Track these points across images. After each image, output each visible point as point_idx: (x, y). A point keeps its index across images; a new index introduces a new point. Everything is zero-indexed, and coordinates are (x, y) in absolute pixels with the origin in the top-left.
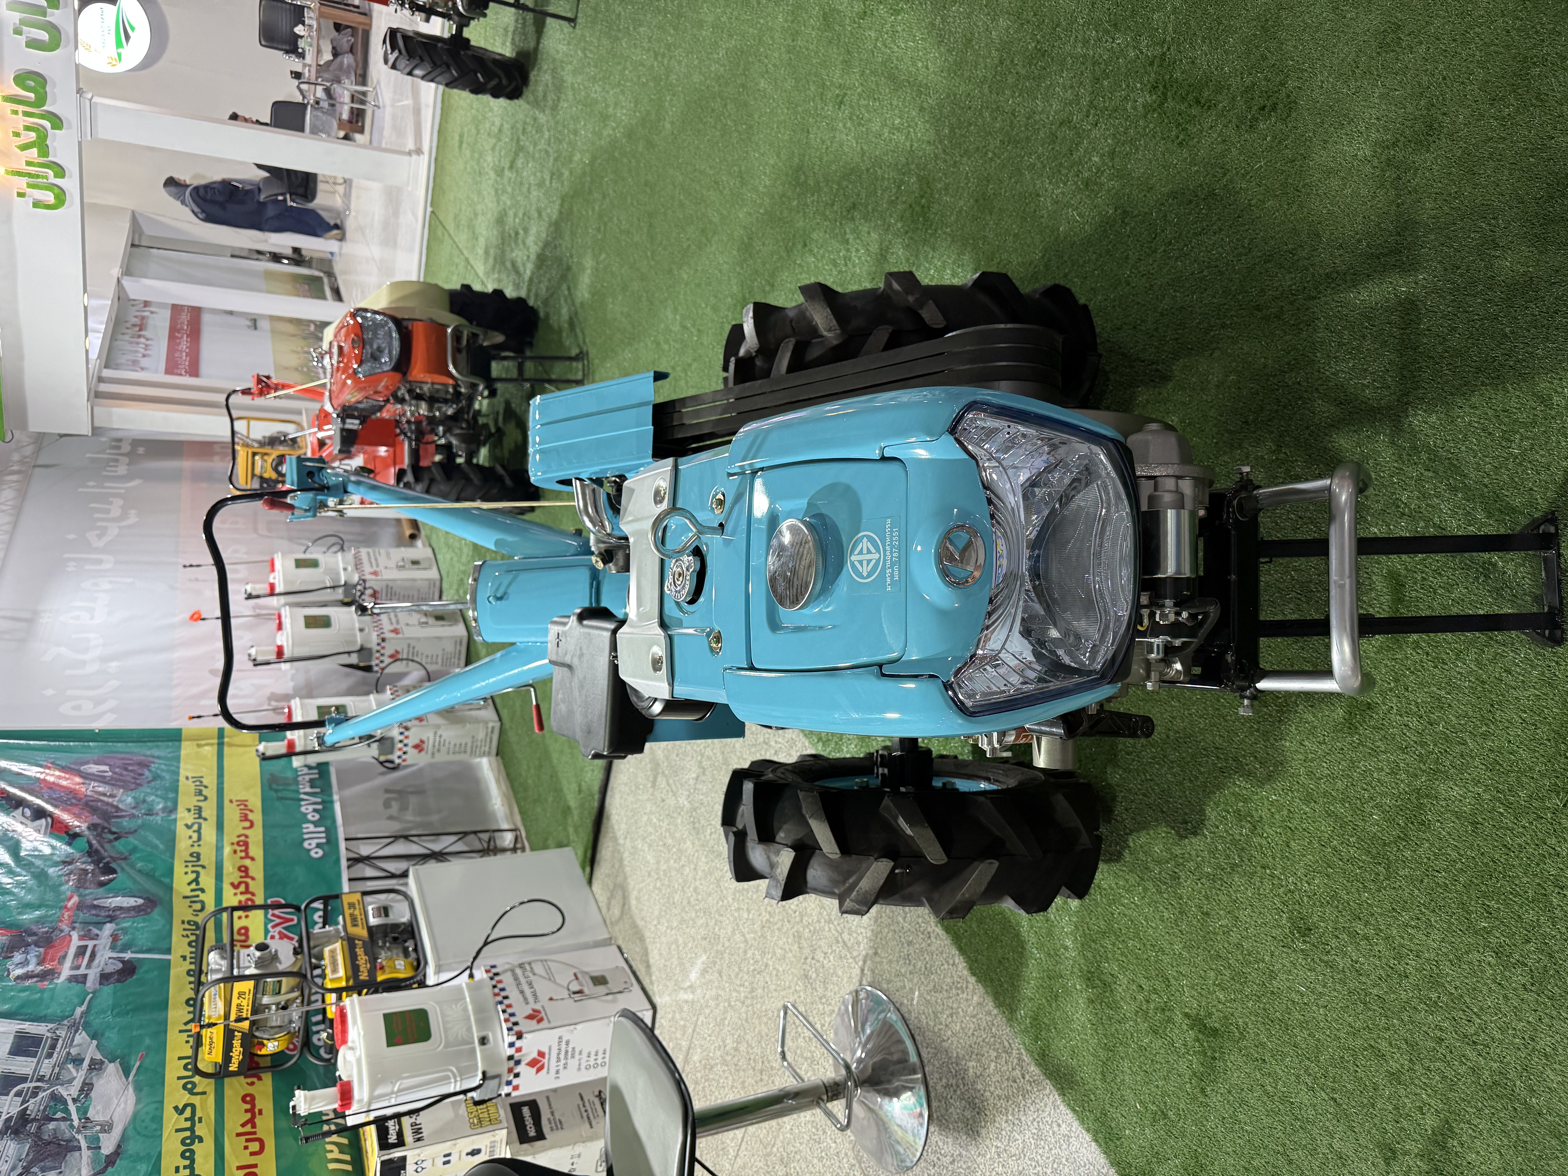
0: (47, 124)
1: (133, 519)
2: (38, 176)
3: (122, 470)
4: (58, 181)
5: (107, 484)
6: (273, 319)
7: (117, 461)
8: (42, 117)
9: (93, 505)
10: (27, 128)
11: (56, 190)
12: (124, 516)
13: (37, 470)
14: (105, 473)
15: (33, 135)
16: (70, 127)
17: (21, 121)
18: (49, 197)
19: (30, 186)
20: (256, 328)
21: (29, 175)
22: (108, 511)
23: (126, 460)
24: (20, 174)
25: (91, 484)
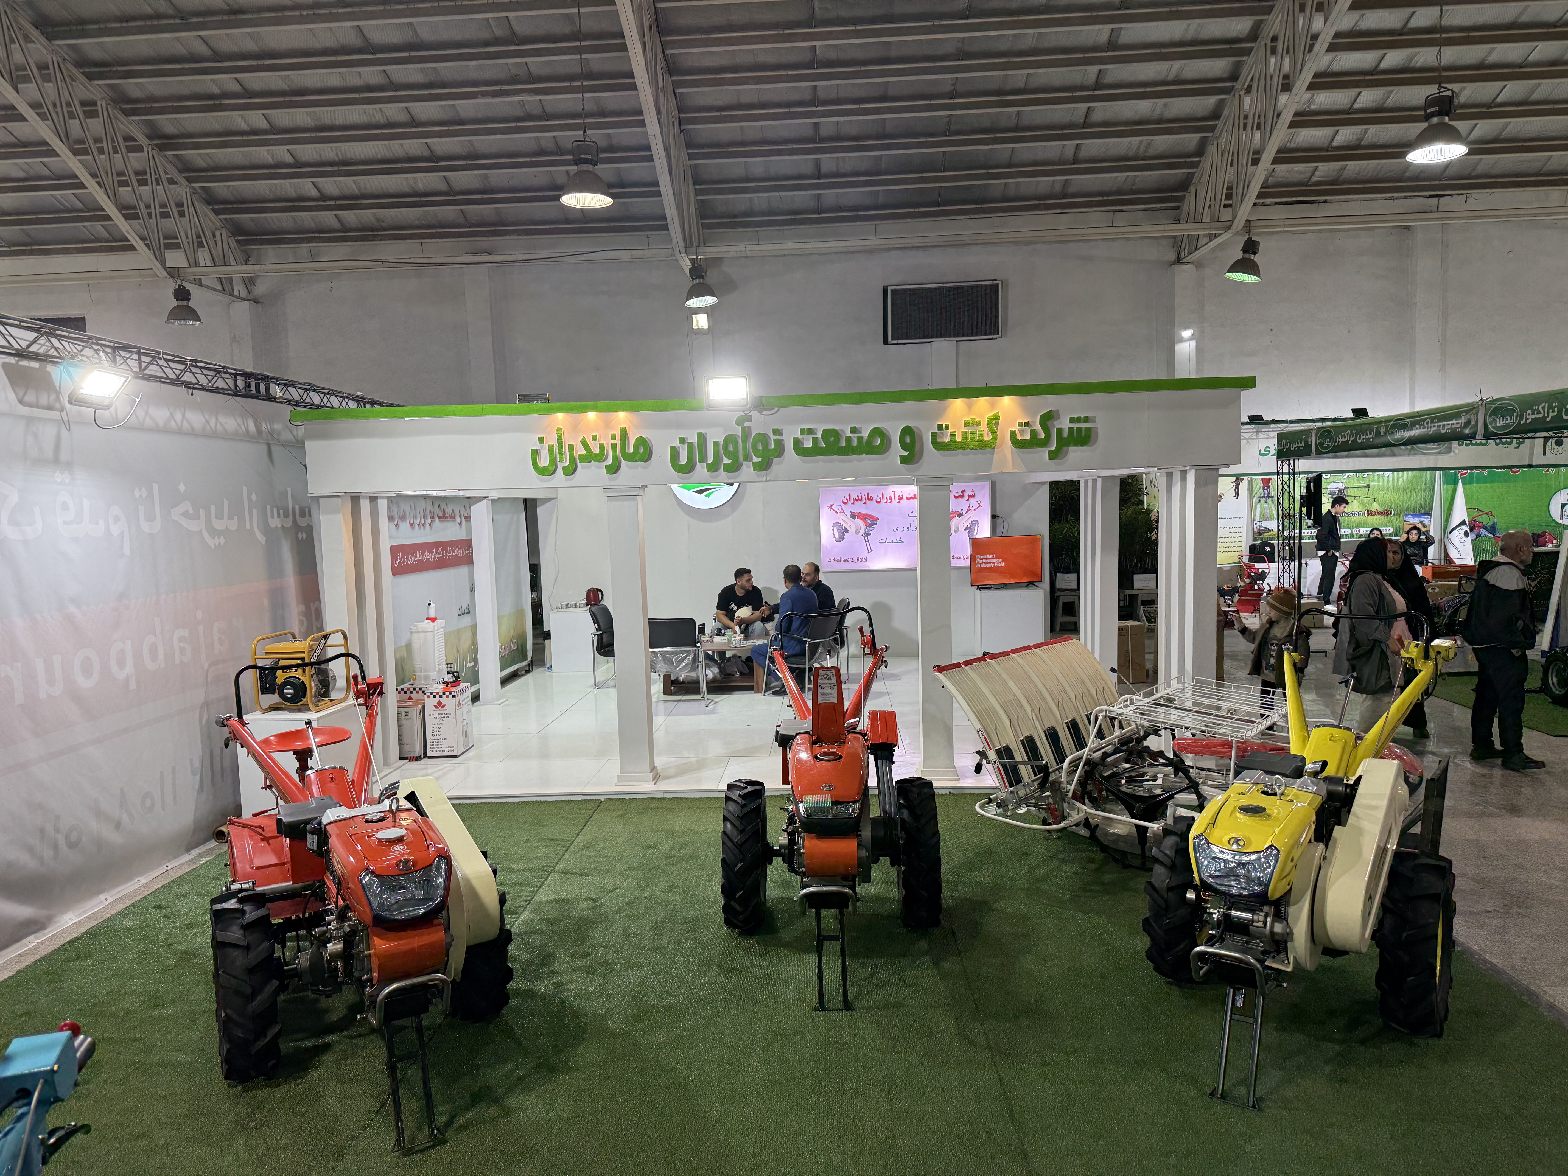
0: (609, 461)
1: (212, 542)
2: (561, 454)
3: (275, 522)
4: (560, 470)
5: (255, 511)
6: (474, 628)
7: (286, 516)
8: (615, 457)
9: (226, 502)
10: (602, 446)
11: (552, 469)
12: (213, 533)
13: (265, 447)
14: (269, 507)
15: (597, 451)
16: (610, 480)
17: (608, 443)
18: (544, 462)
19: (551, 448)
20: (459, 615)
21: (560, 447)
22: (219, 517)
23: (289, 523)
24: (560, 440)
25: (254, 497)
